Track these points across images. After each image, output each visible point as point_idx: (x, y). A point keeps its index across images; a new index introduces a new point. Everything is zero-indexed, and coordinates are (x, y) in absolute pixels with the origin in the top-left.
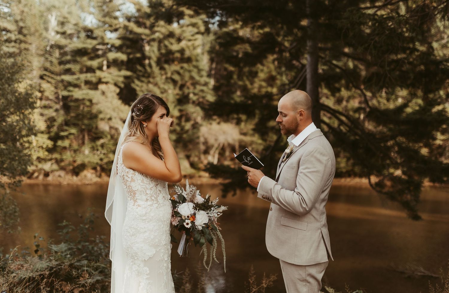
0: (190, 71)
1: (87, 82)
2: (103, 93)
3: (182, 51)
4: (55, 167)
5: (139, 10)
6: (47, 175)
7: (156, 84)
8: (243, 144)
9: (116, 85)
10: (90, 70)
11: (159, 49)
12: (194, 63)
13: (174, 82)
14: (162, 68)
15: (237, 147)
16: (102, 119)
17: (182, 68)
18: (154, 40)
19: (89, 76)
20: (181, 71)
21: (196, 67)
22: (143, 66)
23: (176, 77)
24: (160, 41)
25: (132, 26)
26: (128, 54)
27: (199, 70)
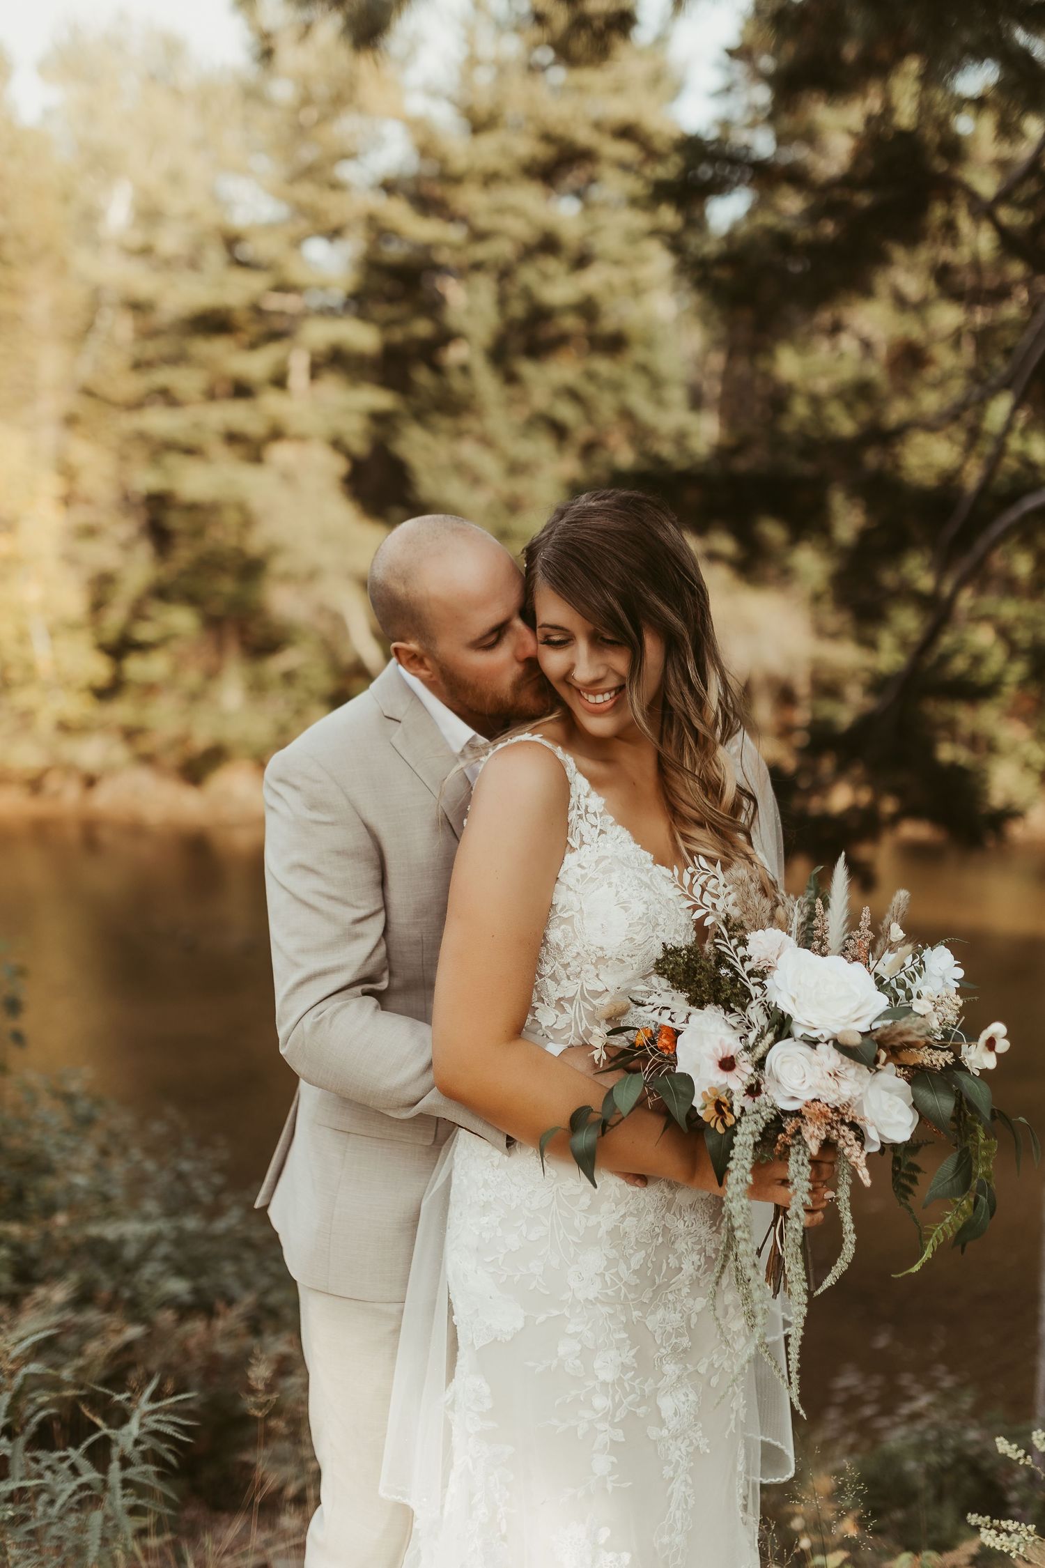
0: (617, 387)
1: (233, 438)
2: (287, 477)
3: (588, 309)
4: (119, 753)
5: (424, 151)
6: (90, 782)
7: (486, 442)
8: (825, 677)
9: (337, 444)
10: (242, 390)
11: (502, 301)
12: (637, 354)
13: (559, 431)
14: (511, 378)
15: (802, 688)
16: (287, 578)
17: (591, 376)
18: (477, 267)
19: (237, 415)
20: (588, 389)
21: (644, 369)
22: (437, 369)
23: (567, 412)
24: (505, 274)
25: (398, 213)
26: (385, 325)
27: (655, 382)
